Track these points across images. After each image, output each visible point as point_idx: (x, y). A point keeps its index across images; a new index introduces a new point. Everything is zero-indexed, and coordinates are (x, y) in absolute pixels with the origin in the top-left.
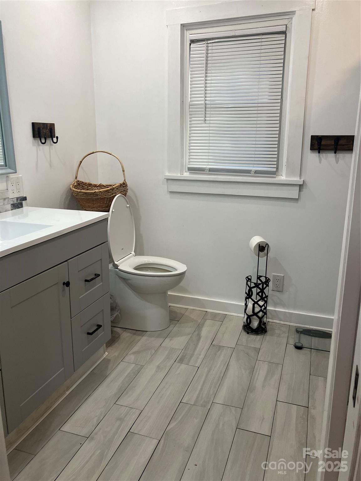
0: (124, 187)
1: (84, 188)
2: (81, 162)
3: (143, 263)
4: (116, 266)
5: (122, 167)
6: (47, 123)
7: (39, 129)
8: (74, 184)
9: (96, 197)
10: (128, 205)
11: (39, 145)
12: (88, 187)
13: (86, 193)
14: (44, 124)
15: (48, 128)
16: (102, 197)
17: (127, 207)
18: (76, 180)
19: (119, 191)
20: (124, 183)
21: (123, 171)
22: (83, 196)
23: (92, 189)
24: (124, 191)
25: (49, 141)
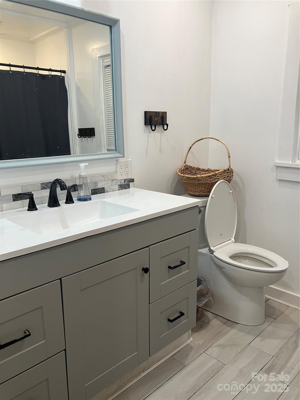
0: (228, 173)
1: (192, 172)
2: (191, 148)
3: (241, 251)
4: (212, 252)
5: (229, 153)
6: (160, 112)
7: (151, 117)
8: (182, 168)
9: (198, 182)
10: (231, 191)
11: (150, 132)
12: (196, 171)
13: (188, 178)
14: (156, 113)
15: (160, 116)
16: (203, 183)
17: (230, 193)
18: (184, 165)
19: (222, 177)
20: (228, 169)
21: (229, 157)
22: (186, 181)
23: (200, 173)
24: (228, 176)
25: (159, 128)
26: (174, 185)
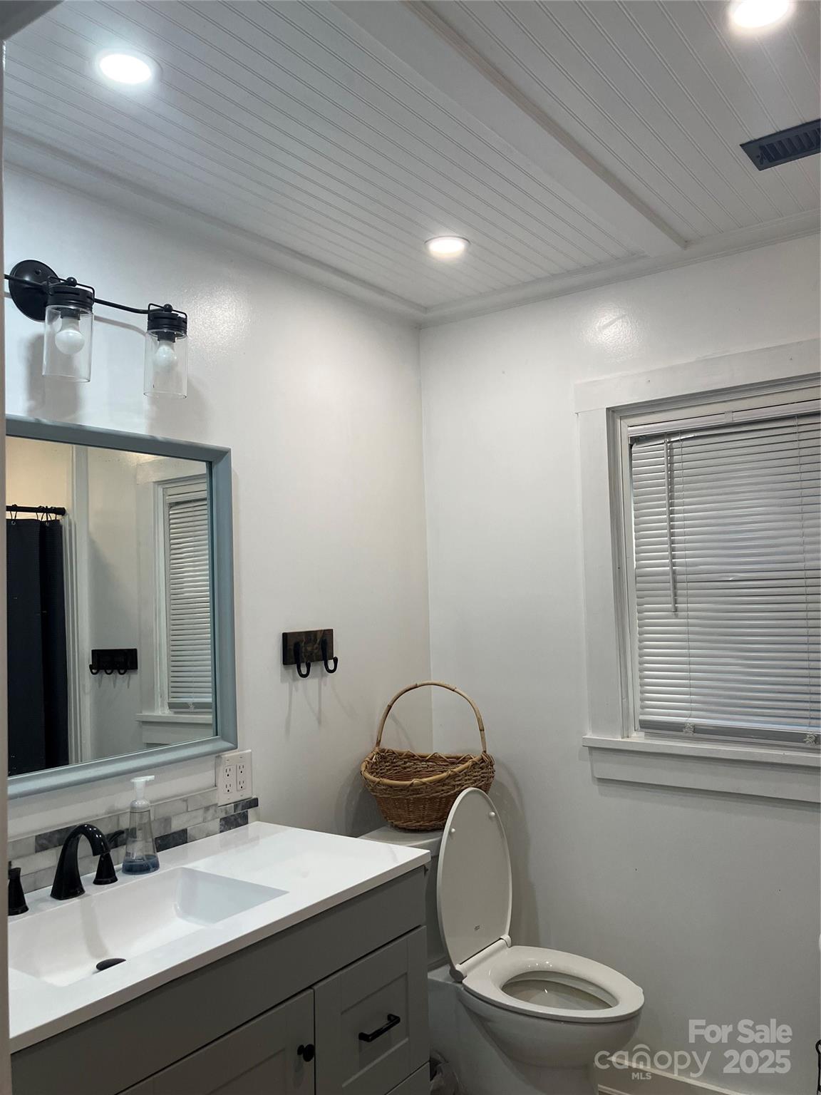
0: (482, 768)
1: (397, 766)
2: (390, 707)
3: (529, 968)
4: (458, 977)
5: (480, 721)
6: (316, 631)
7: (297, 645)
8: (371, 759)
9: (414, 796)
10: (493, 814)
11: (294, 680)
12: (405, 763)
13: (391, 786)
14: (308, 633)
15: (318, 641)
16: (427, 797)
17: (490, 817)
18: (377, 750)
19: (469, 780)
20: (482, 759)
21: (481, 730)
22: (385, 794)
23: (415, 767)
24: (482, 777)
25: (317, 668)
26: (353, 803)
